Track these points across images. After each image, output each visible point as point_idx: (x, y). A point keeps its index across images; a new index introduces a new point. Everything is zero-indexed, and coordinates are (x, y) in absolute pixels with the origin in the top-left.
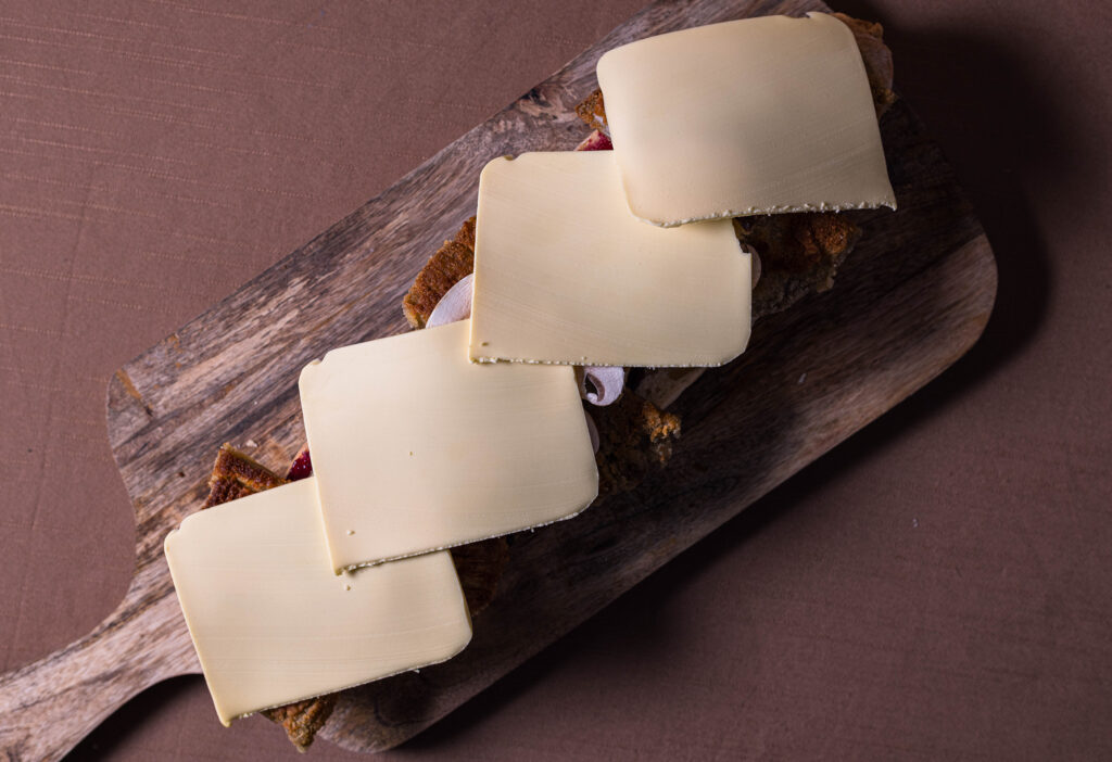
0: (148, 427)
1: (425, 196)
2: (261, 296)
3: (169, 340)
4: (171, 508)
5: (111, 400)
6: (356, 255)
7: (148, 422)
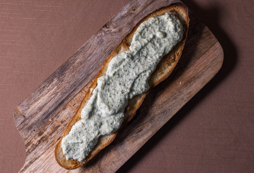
0: (24, 120)
1: (83, 54)
2: (47, 84)
3: (27, 98)
4: (33, 139)
5: (15, 115)
6: (69, 71)
7: (24, 119)
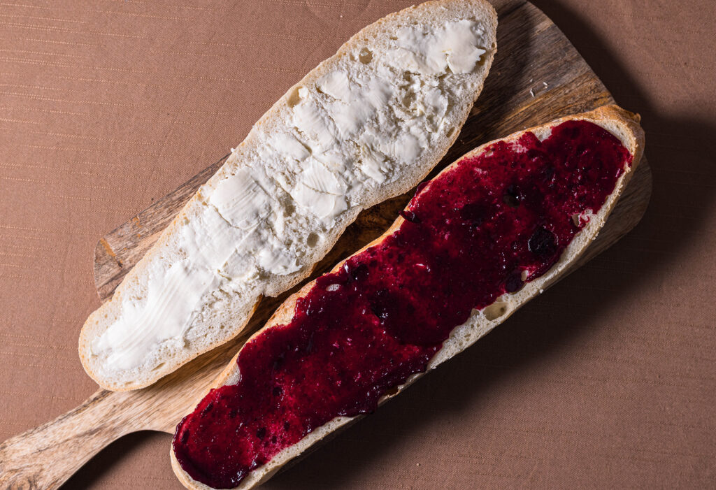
0: (119, 274)
3: (133, 220)
5: (97, 258)
7: (119, 271)
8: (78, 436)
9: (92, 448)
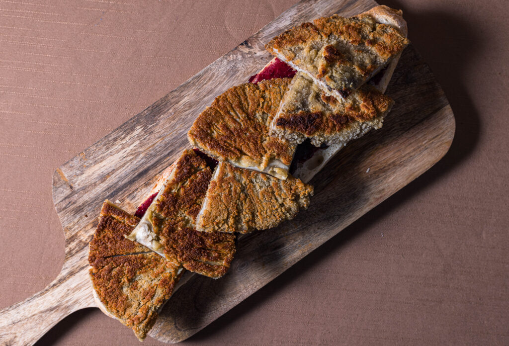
0: (71, 194)
1: (197, 89)
2: (122, 134)
3: (81, 154)
4: (81, 231)
5: (54, 183)
6: (165, 116)
8: (42, 312)
9: (52, 321)
